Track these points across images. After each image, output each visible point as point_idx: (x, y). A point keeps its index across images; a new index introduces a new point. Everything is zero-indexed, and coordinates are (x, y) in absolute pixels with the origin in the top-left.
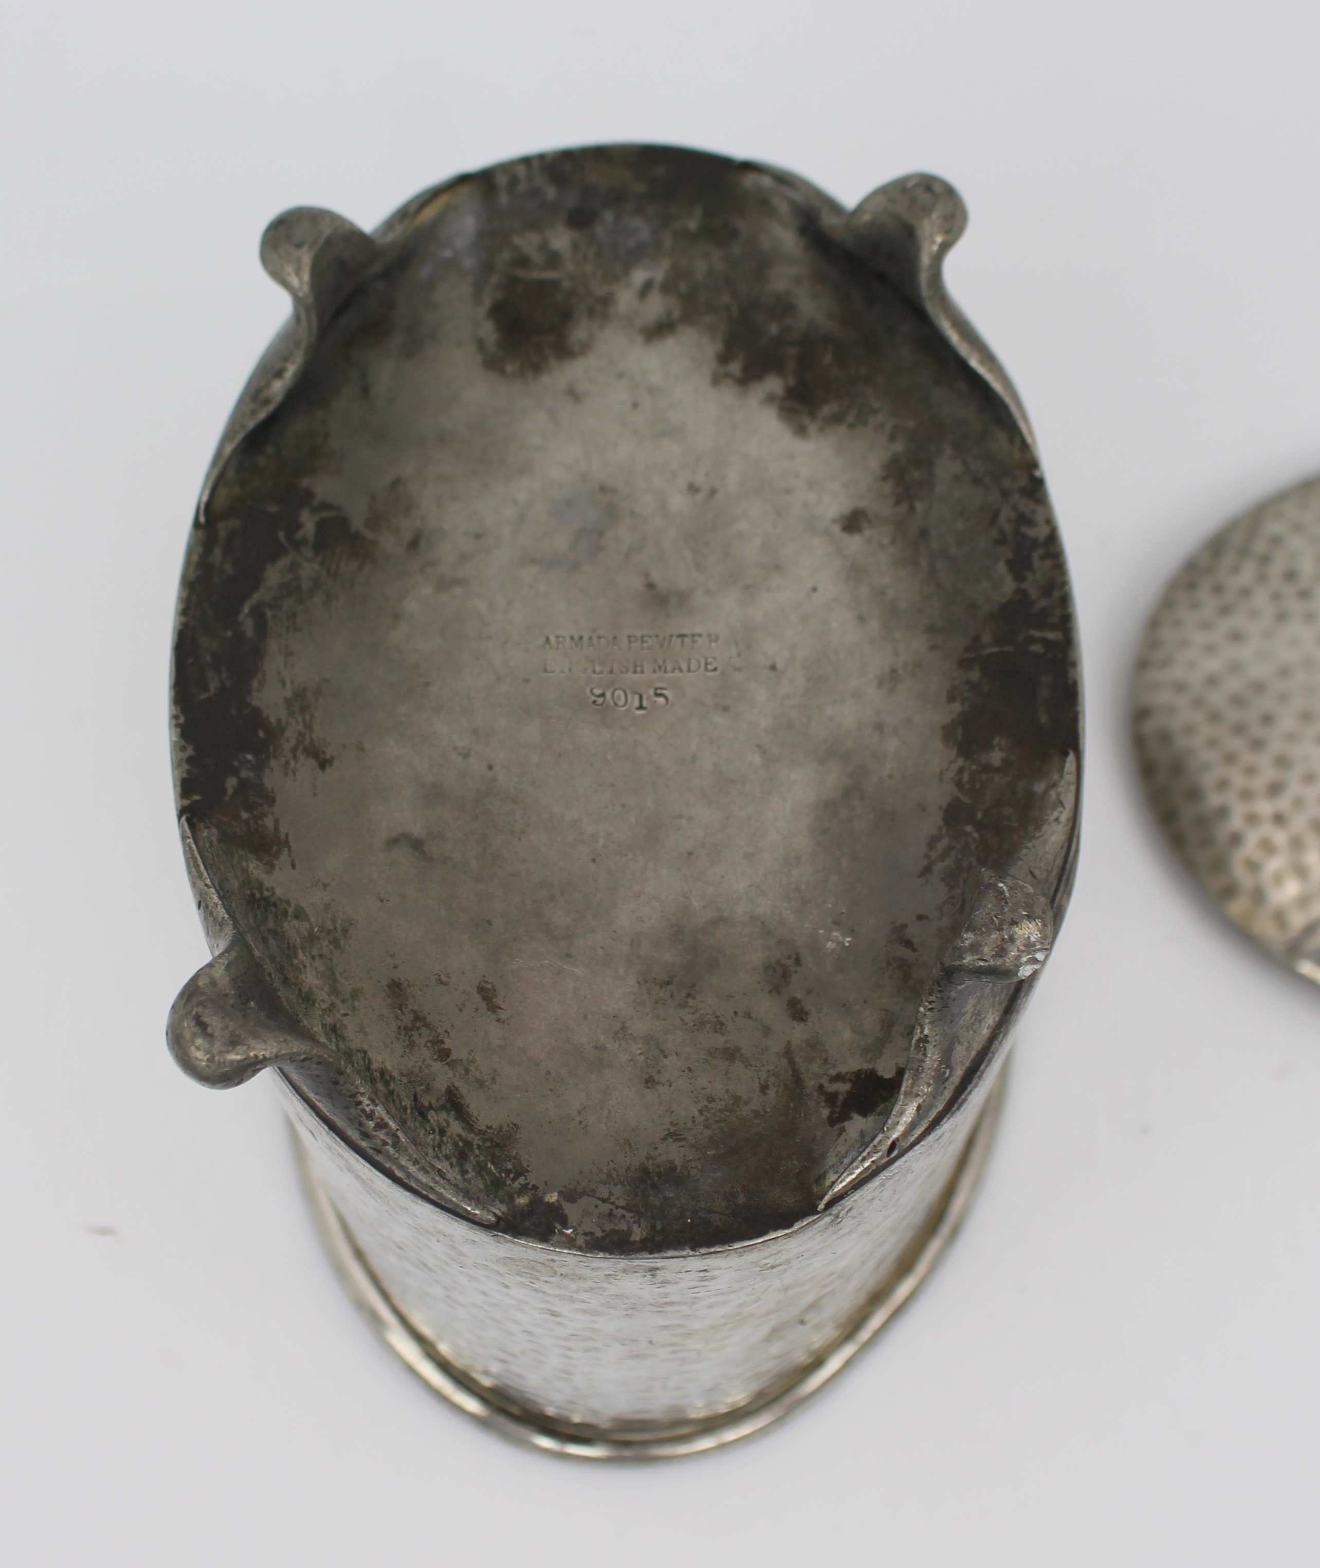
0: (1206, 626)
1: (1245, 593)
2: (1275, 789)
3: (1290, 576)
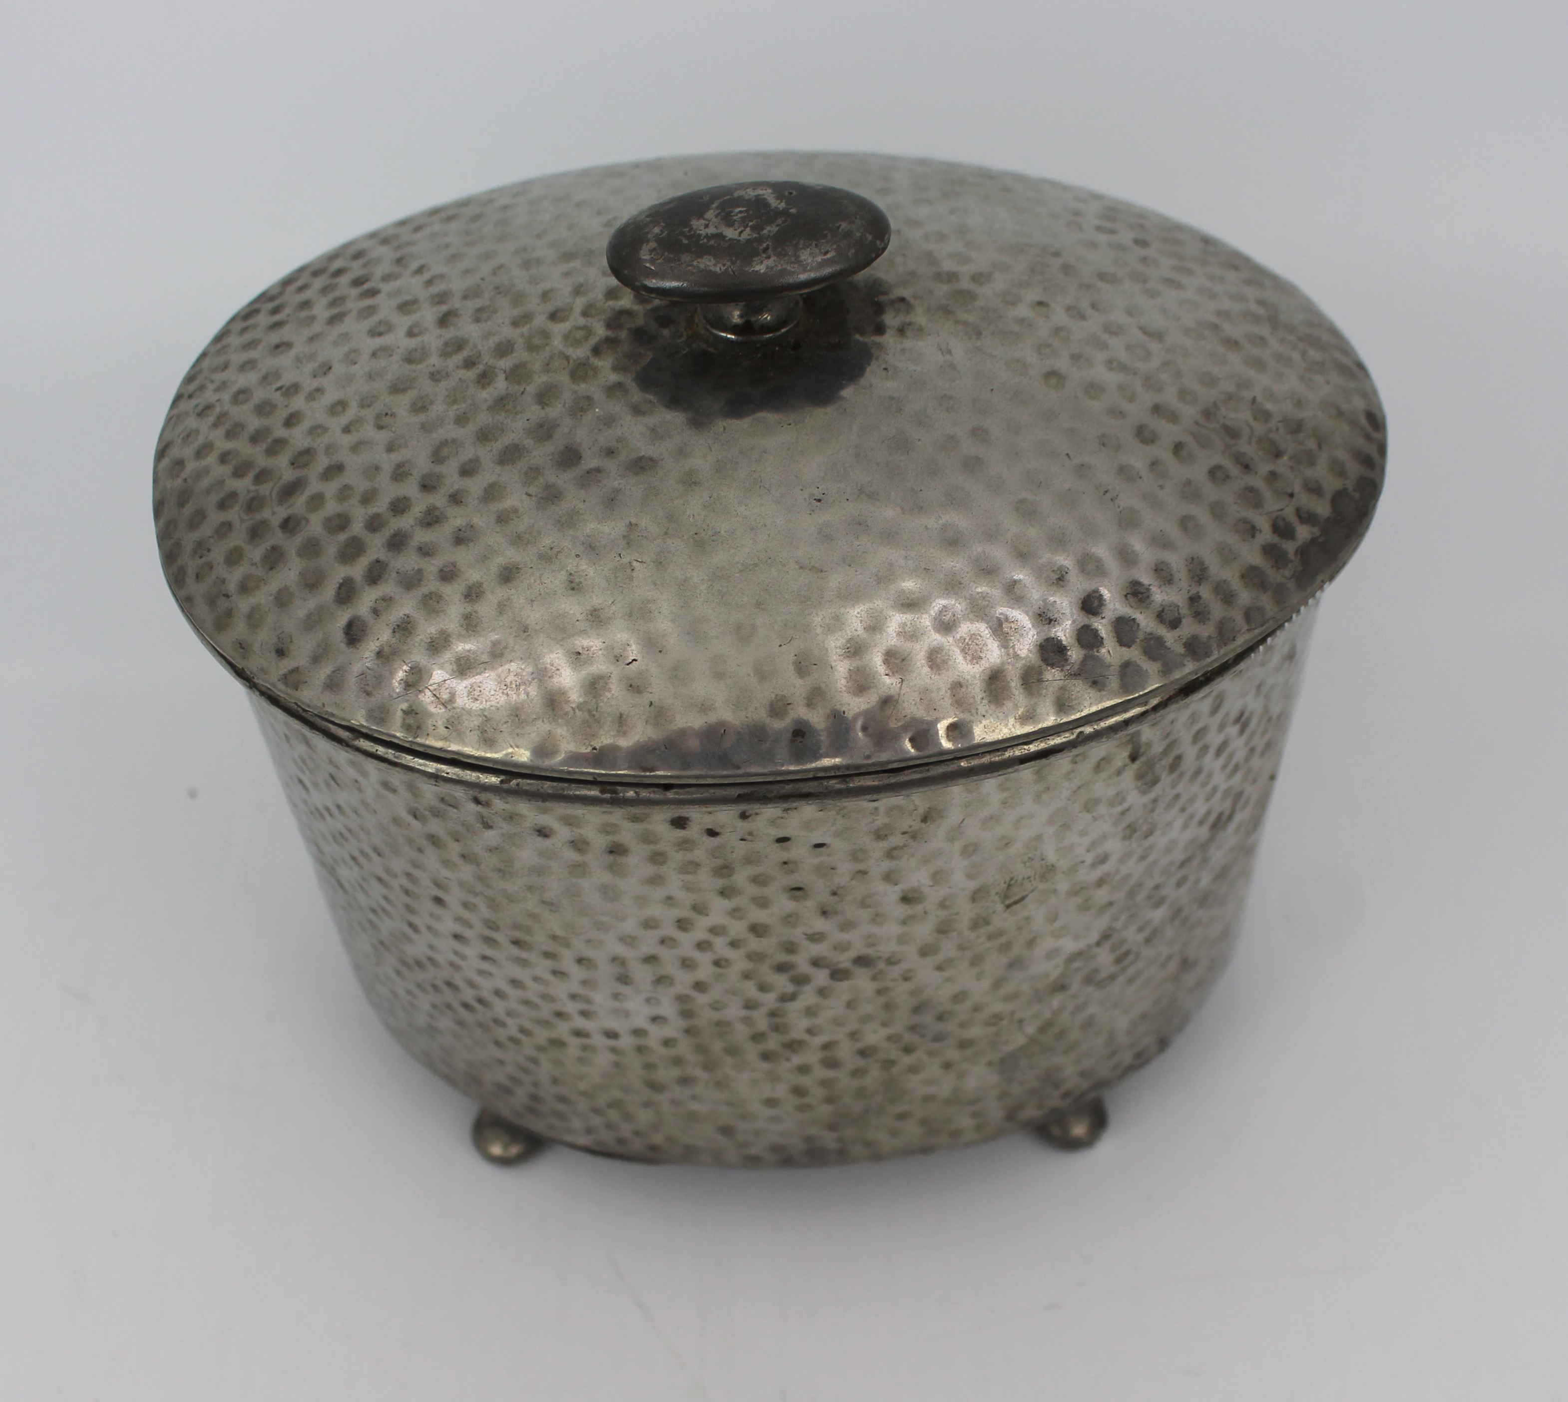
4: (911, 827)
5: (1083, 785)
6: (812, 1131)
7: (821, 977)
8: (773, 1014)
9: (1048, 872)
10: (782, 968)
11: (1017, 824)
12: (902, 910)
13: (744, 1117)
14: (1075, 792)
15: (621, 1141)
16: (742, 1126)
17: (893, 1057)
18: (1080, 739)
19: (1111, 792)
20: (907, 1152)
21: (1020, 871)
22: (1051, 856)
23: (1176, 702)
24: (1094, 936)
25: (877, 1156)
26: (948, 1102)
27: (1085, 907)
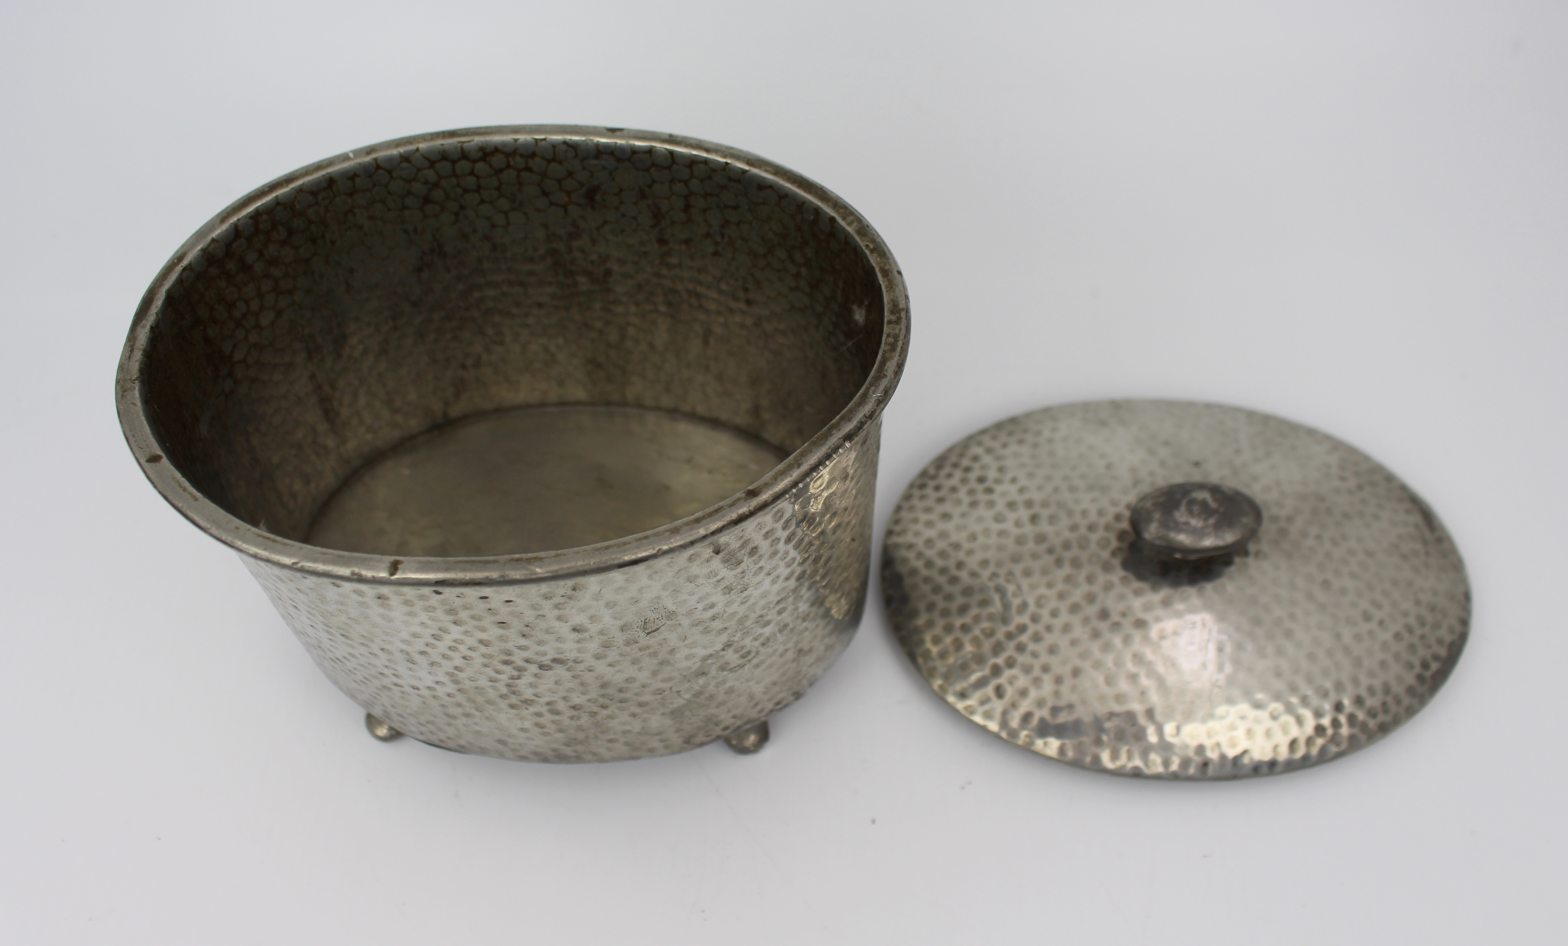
0: (928, 510)
1: (954, 489)
2: (963, 610)
3: (981, 480)
4: (566, 593)
5: (682, 569)
6: (555, 746)
7: (533, 669)
8: (508, 685)
9: (671, 615)
10: (506, 663)
11: (640, 590)
12: (575, 636)
13: (510, 736)
14: (677, 573)
15: (441, 741)
16: (510, 740)
17: (595, 710)
18: (659, 553)
19: (705, 571)
20: (621, 758)
21: (651, 615)
22: (671, 607)
23: (728, 529)
24: (719, 647)
25: (601, 760)
26: (640, 734)
27: (706, 631)
